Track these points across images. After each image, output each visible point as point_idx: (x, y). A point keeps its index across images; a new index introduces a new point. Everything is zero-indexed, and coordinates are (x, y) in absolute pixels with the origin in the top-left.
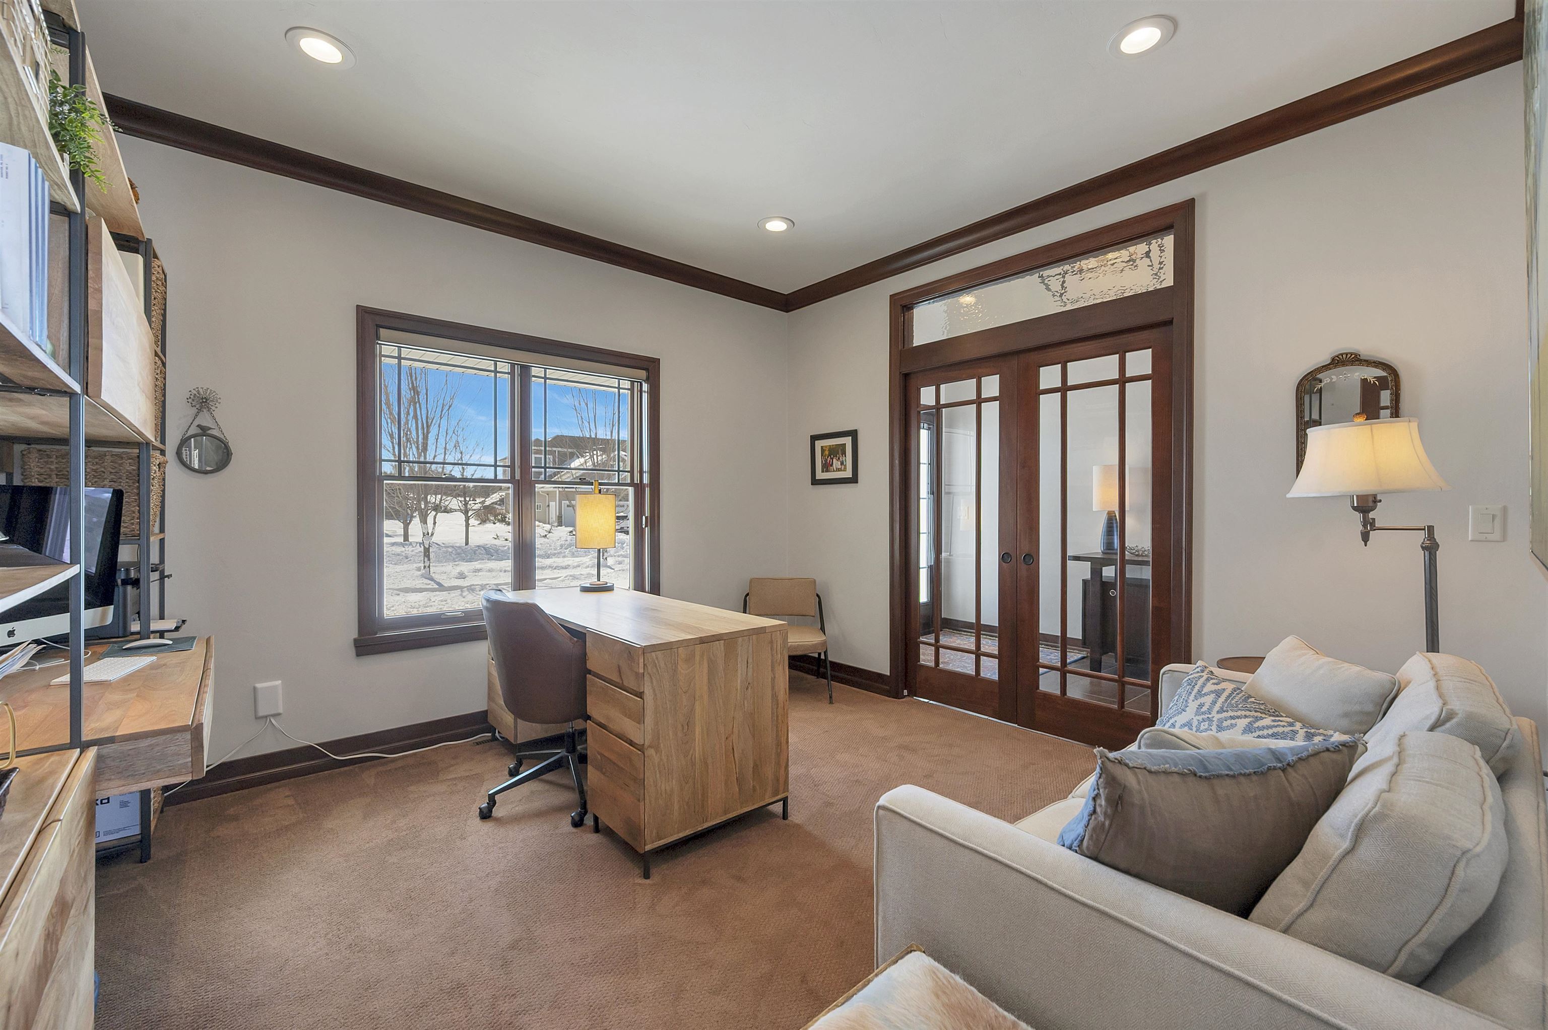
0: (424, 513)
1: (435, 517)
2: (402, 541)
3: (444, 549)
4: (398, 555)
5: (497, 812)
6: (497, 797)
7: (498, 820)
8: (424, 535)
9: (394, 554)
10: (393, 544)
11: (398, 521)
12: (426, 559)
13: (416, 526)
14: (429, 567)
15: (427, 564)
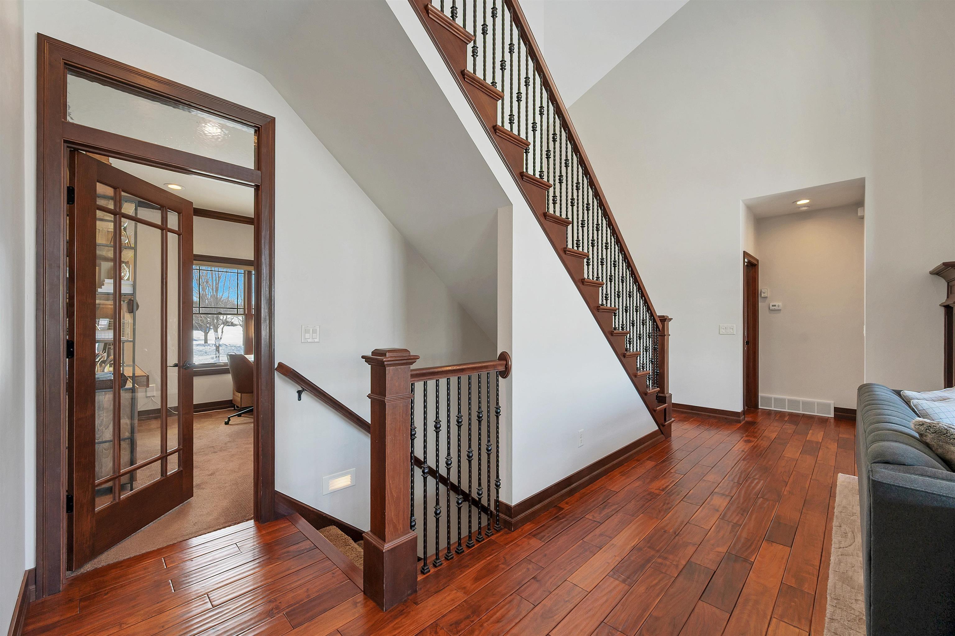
0: (216, 326)
1: (222, 329)
2: (204, 343)
3: (229, 348)
4: (201, 351)
5: (230, 423)
6: (231, 418)
7: (231, 425)
8: (216, 339)
9: (198, 351)
10: (198, 345)
11: (201, 331)
12: (217, 352)
13: (211, 335)
14: (219, 357)
15: (217, 356)
